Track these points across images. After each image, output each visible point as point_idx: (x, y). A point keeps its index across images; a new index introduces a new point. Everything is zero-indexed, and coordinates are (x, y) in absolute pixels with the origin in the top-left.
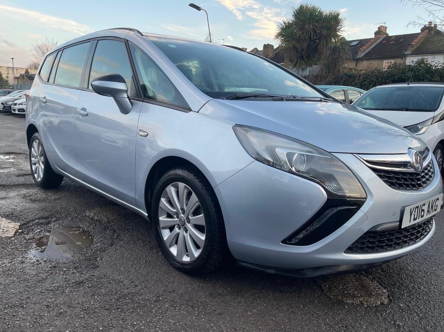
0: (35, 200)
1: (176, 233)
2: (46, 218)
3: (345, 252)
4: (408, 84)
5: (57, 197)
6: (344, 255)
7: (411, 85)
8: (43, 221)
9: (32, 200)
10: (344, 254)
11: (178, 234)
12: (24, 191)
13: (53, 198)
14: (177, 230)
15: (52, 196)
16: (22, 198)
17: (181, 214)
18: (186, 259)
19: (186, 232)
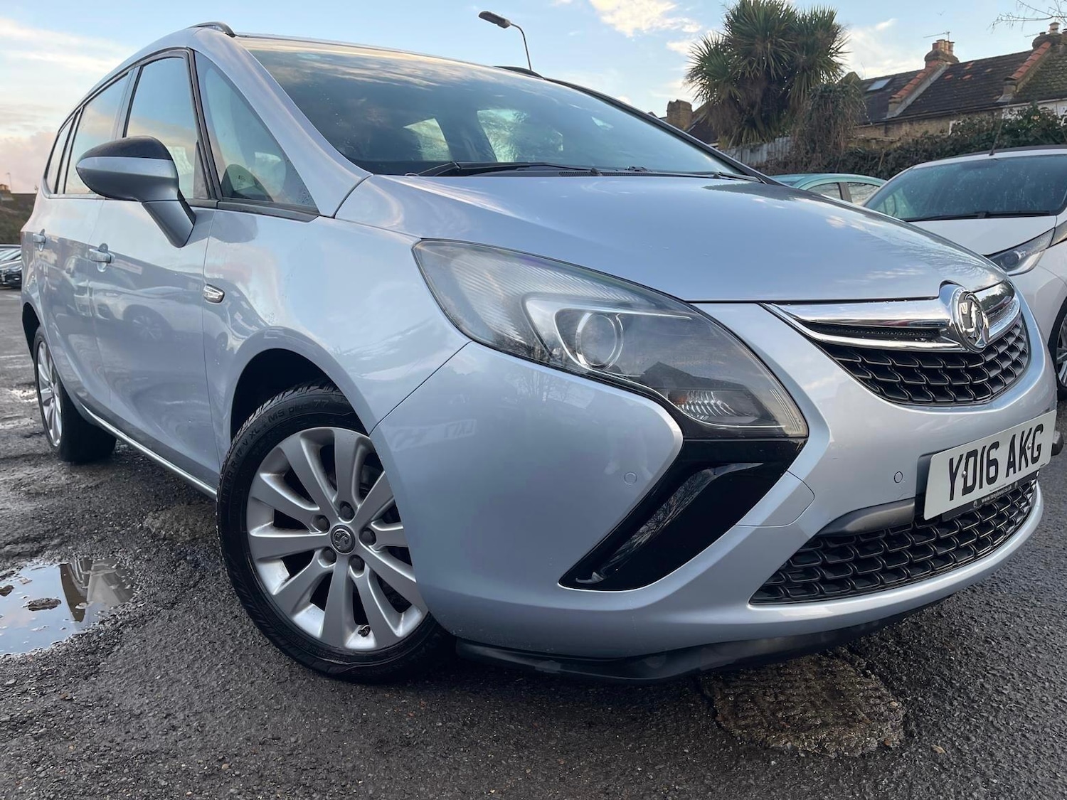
0: (38, 494)
1: (321, 572)
2: (35, 540)
3: (755, 601)
4: (991, 154)
5: (93, 484)
6: (750, 611)
7: (998, 155)
8: (22, 548)
9: (31, 494)
10: (749, 607)
11: (327, 578)
14: (320, 565)
16: (11, 490)
17: (340, 518)
18: (359, 642)
19: (359, 568)
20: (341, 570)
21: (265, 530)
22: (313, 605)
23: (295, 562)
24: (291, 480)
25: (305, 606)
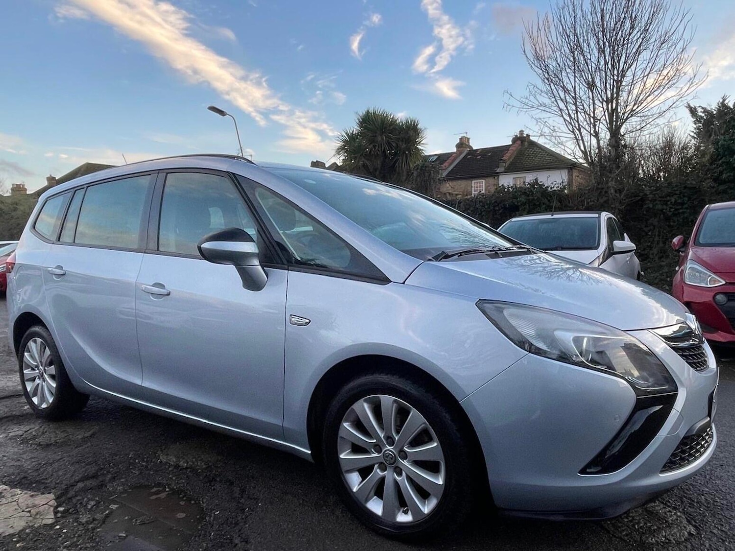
0: (48, 445)
1: (379, 477)
2: (95, 476)
3: (662, 472)
4: (552, 216)
6: (662, 477)
7: (556, 216)
8: (91, 484)
9: (41, 445)
10: (661, 475)
11: (382, 480)
12: (16, 430)
13: (80, 437)
14: (378, 472)
15: (79, 434)
16: (21, 444)
17: (387, 446)
18: (403, 518)
19: (400, 474)
20: (390, 475)
21: (347, 454)
22: (375, 497)
23: (365, 472)
24: (359, 425)
25: (372, 497)
